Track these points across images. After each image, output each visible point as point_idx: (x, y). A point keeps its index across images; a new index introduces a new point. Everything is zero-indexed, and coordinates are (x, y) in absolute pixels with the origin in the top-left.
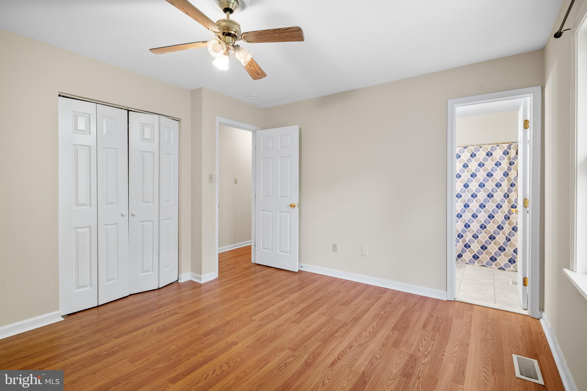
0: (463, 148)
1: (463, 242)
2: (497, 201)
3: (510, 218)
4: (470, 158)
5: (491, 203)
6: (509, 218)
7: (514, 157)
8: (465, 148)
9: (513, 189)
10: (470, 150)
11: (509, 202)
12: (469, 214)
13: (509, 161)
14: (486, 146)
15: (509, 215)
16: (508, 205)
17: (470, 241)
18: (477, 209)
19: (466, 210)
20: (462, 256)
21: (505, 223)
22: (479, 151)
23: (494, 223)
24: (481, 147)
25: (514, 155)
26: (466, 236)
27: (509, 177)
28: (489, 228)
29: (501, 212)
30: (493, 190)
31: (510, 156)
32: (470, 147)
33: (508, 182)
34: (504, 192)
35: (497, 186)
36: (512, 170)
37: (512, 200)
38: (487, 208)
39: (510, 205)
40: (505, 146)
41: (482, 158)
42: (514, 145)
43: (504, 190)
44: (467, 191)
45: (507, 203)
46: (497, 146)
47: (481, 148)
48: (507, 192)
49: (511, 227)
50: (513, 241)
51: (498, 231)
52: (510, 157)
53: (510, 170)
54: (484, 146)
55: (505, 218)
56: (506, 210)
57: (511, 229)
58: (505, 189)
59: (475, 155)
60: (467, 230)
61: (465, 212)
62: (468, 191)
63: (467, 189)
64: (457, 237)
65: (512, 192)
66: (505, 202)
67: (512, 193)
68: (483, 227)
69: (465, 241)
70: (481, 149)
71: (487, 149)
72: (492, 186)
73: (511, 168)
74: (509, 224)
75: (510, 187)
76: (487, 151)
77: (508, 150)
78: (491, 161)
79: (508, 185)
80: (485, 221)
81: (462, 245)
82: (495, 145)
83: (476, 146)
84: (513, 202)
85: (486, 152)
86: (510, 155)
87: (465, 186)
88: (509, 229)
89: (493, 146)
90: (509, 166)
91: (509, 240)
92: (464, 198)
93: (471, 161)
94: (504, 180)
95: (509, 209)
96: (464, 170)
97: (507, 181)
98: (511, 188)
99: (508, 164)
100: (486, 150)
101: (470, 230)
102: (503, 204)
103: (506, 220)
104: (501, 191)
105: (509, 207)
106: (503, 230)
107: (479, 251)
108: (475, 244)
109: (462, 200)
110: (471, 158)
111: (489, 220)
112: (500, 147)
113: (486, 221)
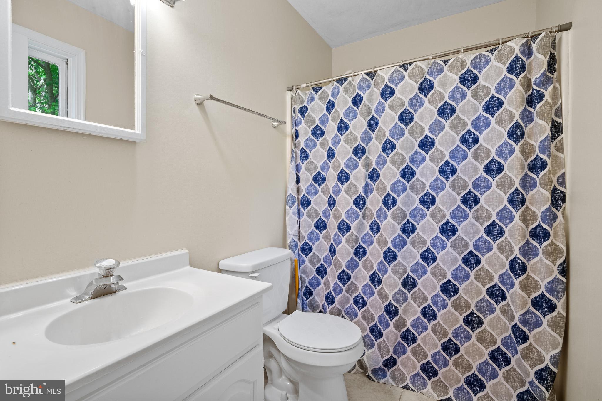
0: (399, 69)
1: (397, 327)
2: (489, 217)
3: (529, 270)
4: (416, 96)
5: (473, 221)
6: (524, 269)
7: (542, 79)
8: (405, 66)
9: (538, 180)
10: (418, 73)
11: (524, 219)
12: (415, 251)
13: (526, 93)
14: (460, 56)
15: (524, 260)
16: (523, 229)
17: (415, 325)
18: (434, 239)
19: (408, 241)
20: (395, 363)
21: (512, 285)
22: (441, 71)
23: (478, 277)
24: (446, 62)
25: (542, 71)
26: (405, 311)
27: (526, 143)
28: (466, 292)
29: (501, 249)
30: (479, 183)
31: (529, 76)
32: (418, 63)
33: (522, 157)
34: (511, 189)
35: (488, 170)
36: (536, 118)
37: (533, 212)
38: (462, 235)
39: (527, 227)
40: (516, 45)
41: (449, 91)
42: (543, 37)
43: (512, 183)
44: (410, 189)
45: (520, 223)
46: (492, 52)
47: (448, 65)
48: (521, 186)
49: (529, 296)
50: (535, 341)
51: (491, 304)
52: (529, 80)
53: (528, 121)
54: (453, 58)
55: (512, 267)
56: (516, 246)
57: (529, 305)
58: (514, 178)
59: (431, 86)
60: (409, 295)
61: (404, 244)
62: (413, 189)
63: (410, 183)
64: (385, 314)
65: (534, 186)
66: (512, 219)
67: (534, 191)
68: (450, 289)
69: (405, 324)
70: (446, 68)
71: (463, 64)
72: (476, 171)
73: (530, 113)
74: (525, 287)
75: (529, 173)
76: (462, 69)
77: (524, 58)
78: (472, 99)
79: (523, 168)
80: (456, 274)
81: (396, 334)
82: (484, 52)
83: (433, 60)
84: (536, 220)
85: (460, 74)
86: (530, 74)
87: (403, 174)
88: (525, 304)
89: (480, 54)
90: (525, 108)
91: (524, 338)
92: (401, 206)
93: (422, 104)
94: (512, 152)
95: (526, 240)
96: (402, 128)
97: (520, 155)
98: (533, 176)
99: (523, 102)
100: (459, 68)
101: (417, 294)
102: (506, 225)
103: (517, 276)
104: (500, 185)
105: (524, 236)
106: (504, 303)
107: (437, 357)
108: (429, 334)
109: (397, 213)
110: (422, 96)
111: (466, 271)
112: (500, 54)
113: (457, 272)
